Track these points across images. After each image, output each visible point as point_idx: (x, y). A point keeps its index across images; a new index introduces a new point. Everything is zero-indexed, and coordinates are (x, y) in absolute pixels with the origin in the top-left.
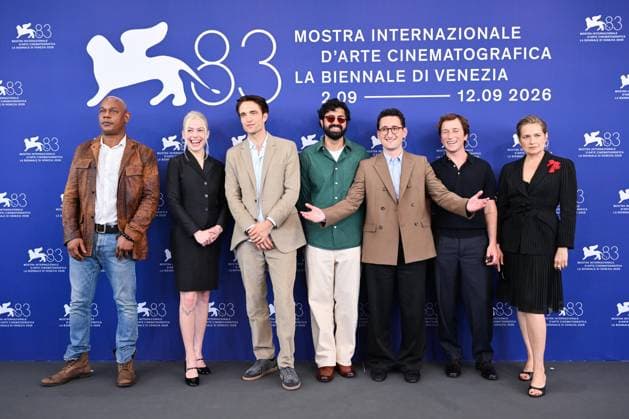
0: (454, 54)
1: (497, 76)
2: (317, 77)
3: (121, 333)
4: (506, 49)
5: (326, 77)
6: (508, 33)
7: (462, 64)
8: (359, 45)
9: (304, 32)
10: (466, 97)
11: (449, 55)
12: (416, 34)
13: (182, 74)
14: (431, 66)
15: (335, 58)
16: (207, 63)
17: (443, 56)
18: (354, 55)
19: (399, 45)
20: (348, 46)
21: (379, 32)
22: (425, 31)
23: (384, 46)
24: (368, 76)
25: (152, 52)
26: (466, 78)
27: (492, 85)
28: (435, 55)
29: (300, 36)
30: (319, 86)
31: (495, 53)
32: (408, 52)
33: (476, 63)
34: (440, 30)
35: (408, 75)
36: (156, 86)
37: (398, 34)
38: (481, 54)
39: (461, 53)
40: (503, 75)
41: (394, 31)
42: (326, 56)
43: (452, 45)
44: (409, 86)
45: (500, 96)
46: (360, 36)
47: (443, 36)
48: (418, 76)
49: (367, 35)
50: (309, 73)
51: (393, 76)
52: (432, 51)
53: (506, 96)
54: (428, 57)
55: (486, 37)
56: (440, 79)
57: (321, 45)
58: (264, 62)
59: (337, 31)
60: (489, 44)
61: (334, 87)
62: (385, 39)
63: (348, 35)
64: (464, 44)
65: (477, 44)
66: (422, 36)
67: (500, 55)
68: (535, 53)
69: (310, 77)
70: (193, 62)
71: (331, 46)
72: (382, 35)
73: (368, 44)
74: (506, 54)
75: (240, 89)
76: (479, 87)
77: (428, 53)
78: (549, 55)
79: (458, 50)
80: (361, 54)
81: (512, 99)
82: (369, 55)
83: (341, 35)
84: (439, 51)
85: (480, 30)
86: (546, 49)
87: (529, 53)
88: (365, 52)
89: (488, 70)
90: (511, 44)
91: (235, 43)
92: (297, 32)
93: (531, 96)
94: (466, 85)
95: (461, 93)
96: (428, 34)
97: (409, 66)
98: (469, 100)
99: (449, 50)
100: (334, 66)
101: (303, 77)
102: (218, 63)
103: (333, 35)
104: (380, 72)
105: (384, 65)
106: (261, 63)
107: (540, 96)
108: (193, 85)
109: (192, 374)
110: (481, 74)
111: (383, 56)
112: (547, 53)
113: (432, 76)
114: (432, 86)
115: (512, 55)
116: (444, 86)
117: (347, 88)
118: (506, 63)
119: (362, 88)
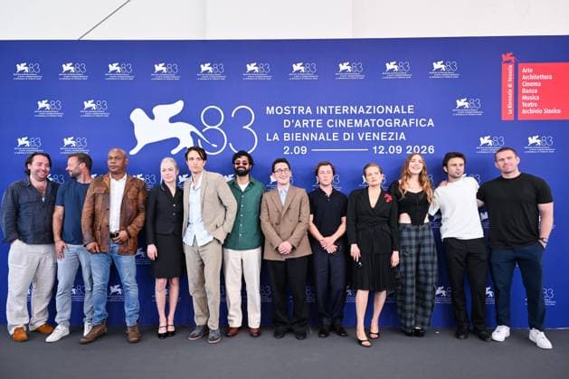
0: (370, 123)
1: (399, 137)
2: (281, 136)
3: (128, 306)
4: (404, 120)
5: (287, 137)
6: (406, 109)
7: (376, 130)
8: (308, 117)
9: (273, 108)
10: (378, 150)
11: (367, 123)
12: (345, 110)
13: (193, 134)
14: (355, 130)
15: (293, 125)
16: (209, 127)
17: (363, 124)
18: (305, 123)
19: (335, 117)
20: (301, 117)
21: (322, 108)
22: (352, 108)
23: (324, 117)
24: (314, 137)
25: (173, 120)
26: (378, 138)
27: (395, 143)
28: (358, 123)
29: (270, 111)
30: (282, 143)
31: (397, 122)
32: (340, 121)
33: (385, 129)
34: (361, 107)
35: (340, 137)
36: (175, 142)
37: (334, 109)
38: (388, 123)
39: (375, 122)
40: (403, 136)
41: (331, 107)
42: (287, 123)
43: (369, 117)
44: (341, 143)
45: (401, 150)
46: (309, 110)
47: (363, 111)
48: (347, 137)
49: (314, 110)
50: (276, 134)
51: (331, 137)
52: (356, 121)
53: (405, 150)
54: (353, 124)
55: (391, 112)
56: (361, 139)
57: (284, 116)
58: (246, 127)
59: (294, 108)
60: (393, 116)
61: (292, 144)
62: (326, 112)
63: (301, 110)
64: (377, 116)
65: (385, 116)
66: (349, 111)
67: (400, 124)
68: (423, 123)
69: (276, 137)
70: (200, 127)
71: (289, 117)
72: (323, 110)
73: (315, 116)
74: (405, 123)
75: (230, 145)
76: (387, 144)
77: (353, 122)
78: (432, 124)
79: (373, 120)
80: (310, 122)
81: (408, 152)
82: (315, 123)
83: (297, 110)
84: (361, 121)
85: (387, 107)
86: (431, 120)
87: (419, 123)
88: (312, 121)
89: (393, 134)
90: (407, 117)
91: (227, 114)
92: (268, 108)
93: (421, 150)
94: (379, 143)
95: (375, 148)
96: (353, 110)
97: (341, 130)
98: (380, 152)
99: (367, 121)
100: (292, 130)
101: (271, 137)
102: (216, 127)
103: (291, 110)
104: (322, 134)
105: (325, 130)
106: (244, 127)
107: (427, 151)
108: (199, 141)
109: (162, 331)
110: (388, 136)
111: (324, 123)
112: (431, 123)
113: (356, 136)
114: (356, 143)
115: (408, 123)
116: (364, 143)
117: (300, 144)
118: (404, 129)
119: (310, 144)
